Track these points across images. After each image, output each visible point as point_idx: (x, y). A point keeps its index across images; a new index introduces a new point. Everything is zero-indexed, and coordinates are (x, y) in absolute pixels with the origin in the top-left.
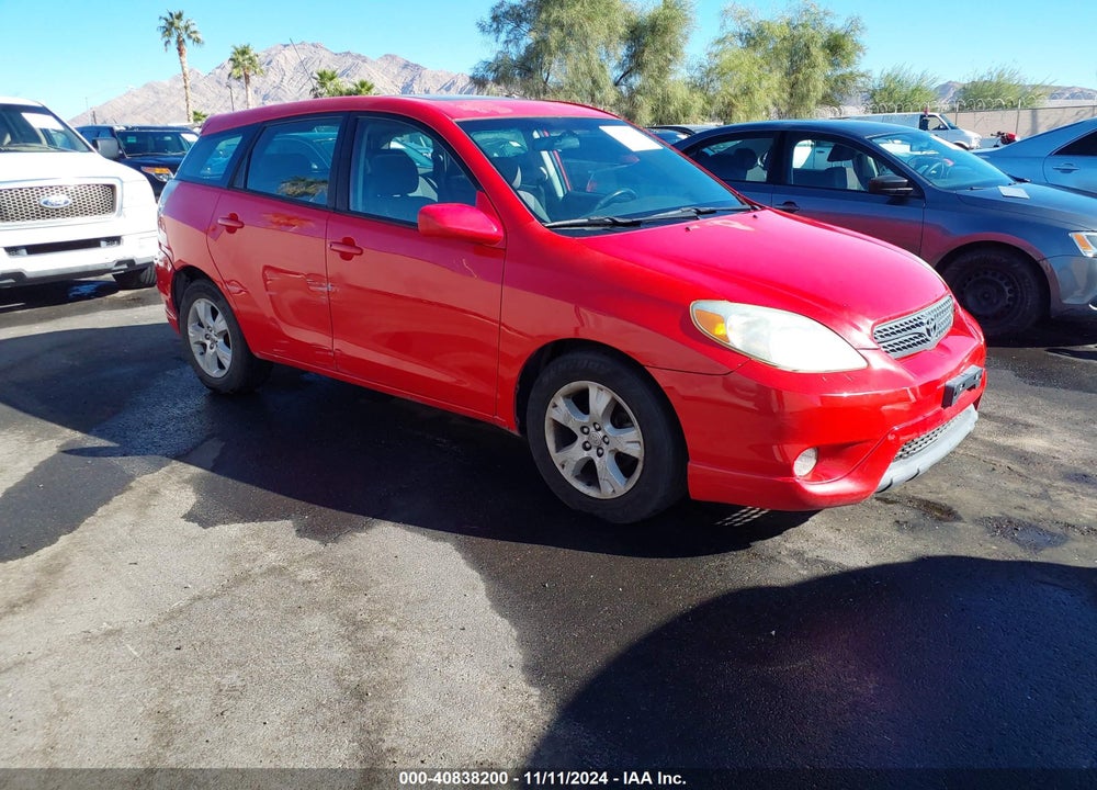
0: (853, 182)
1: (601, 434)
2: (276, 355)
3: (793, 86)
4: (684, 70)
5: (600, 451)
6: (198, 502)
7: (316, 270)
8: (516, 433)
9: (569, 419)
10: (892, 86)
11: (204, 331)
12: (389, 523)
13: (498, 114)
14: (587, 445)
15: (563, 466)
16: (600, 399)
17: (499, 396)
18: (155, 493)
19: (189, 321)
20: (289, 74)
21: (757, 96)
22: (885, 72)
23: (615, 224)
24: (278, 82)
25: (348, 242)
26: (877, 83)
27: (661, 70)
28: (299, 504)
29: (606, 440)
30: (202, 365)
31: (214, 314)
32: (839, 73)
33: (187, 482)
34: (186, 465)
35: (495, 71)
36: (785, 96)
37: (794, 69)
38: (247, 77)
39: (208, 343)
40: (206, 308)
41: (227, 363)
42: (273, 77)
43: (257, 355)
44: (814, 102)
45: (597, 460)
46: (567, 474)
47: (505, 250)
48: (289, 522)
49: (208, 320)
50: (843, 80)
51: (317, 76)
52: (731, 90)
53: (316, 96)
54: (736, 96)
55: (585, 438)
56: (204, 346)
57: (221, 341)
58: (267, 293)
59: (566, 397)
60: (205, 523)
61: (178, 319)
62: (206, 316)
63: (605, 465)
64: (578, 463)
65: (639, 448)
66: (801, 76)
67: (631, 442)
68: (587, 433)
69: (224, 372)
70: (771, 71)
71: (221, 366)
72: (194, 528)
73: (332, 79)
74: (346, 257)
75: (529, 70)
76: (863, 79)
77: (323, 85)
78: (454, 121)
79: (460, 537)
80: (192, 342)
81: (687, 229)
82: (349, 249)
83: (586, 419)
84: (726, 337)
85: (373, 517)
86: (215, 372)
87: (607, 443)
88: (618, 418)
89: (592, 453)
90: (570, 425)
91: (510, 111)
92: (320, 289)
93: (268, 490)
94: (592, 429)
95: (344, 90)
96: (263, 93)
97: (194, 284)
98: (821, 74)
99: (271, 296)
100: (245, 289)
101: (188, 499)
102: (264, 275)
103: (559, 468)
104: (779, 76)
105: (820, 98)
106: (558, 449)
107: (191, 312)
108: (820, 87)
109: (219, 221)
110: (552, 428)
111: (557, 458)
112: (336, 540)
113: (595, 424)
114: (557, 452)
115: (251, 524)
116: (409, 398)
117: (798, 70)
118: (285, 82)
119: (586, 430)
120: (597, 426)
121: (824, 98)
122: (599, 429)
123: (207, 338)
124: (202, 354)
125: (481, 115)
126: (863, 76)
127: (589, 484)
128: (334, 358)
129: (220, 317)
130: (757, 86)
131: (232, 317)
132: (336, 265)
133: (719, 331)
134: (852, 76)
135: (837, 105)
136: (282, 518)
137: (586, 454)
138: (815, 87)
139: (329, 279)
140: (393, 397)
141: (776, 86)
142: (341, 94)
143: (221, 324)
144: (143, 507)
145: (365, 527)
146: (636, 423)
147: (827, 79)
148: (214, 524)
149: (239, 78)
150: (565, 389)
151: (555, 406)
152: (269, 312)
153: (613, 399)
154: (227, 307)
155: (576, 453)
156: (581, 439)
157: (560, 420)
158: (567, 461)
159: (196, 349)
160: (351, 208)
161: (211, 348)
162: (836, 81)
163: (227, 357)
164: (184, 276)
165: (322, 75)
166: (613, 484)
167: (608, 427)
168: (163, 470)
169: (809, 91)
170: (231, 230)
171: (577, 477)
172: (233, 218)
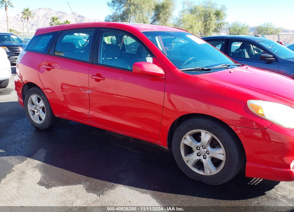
0: (247, 56)
1: (205, 150)
2: (64, 116)
3: (205, 26)
4: (172, 20)
5: (205, 157)
6: (42, 176)
7: (84, 85)
8: (167, 148)
9: (192, 144)
10: (235, 27)
11: (34, 106)
12: (121, 185)
13: (154, 30)
14: (199, 154)
15: (188, 162)
16: (206, 137)
17: (160, 134)
18: (23, 173)
19: (28, 102)
20: (40, 18)
21: (194, 29)
22: (233, 22)
23: (203, 70)
24: (37, 20)
25: (98, 75)
26: (231, 25)
27: (165, 20)
28: (83, 177)
29: (208, 152)
30: (32, 119)
31: (39, 100)
32: (219, 22)
33: (36, 167)
34: (33, 160)
35: (113, 18)
36: (203, 29)
37: (205, 21)
38: (28, 18)
39: (36, 111)
40: (35, 98)
41: (43, 118)
42: (35, 19)
43: (56, 116)
44: (212, 31)
45: (204, 160)
46: (190, 165)
47: (165, 79)
48: (81, 186)
49: (37, 103)
50: (220, 24)
51: (52, 19)
52: (186, 27)
53: (51, 25)
54: (188, 29)
55: (198, 151)
56: (34, 112)
57: (41, 110)
58: (63, 93)
59: (190, 135)
60: (48, 186)
61: (24, 102)
62: (35, 101)
63: (207, 162)
64: (195, 161)
65: (223, 157)
66: (207, 23)
67: (220, 154)
68: (199, 150)
69: (42, 122)
70: (198, 21)
71: (40, 119)
72: (43, 188)
73: (56, 19)
74: (97, 80)
75: (124, 19)
76: (226, 24)
77: (53, 21)
78: (141, 31)
79: (152, 192)
80: (29, 110)
81: (230, 72)
82: (98, 78)
83: (199, 144)
84: (263, 115)
85: (115, 183)
86: (38, 122)
87: (208, 154)
88: (213, 144)
89: (201, 157)
90: (192, 146)
91: (157, 29)
92: (85, 92)
93: (69, 171)
94: (201, 148)
95: (60, 23)
96: (32, 24)
97: (31, 89)
98: (214, 22)
99: (64, 94)
100: (53, 92)
101: (38, 175)
102: (62, 87)
103: (186, 163)
104: (201, 22)
105: (213, 30)
106: (186, 155)
107: (29, 99)
108: (213, 26)
109: (44, 66)
110: (183, 147)
111: (185, 158)
112: (103, 194)
113: (203, 146)
114: (185, 156)
115: (66, 187)
116: (120, 133)
117: (207, 21)
118: (39, 21)
119: (198, 148)
120: (204, 147)
121: (214, 30)
122: (205, 148)
123: (35, 108)
124: (33, 115)
125: (149, 30)
126: (226, 23)
127: (199, 169)
128: (89, 118)
129: (41, 101)
130: (194, 26)
131: (47, 102)
132: (93, 83)
133: (260, 112)
134: (223, 24)
135: (219, 32)
136: (78, 184)
137: (198, 158)
138: (212, 26)
139: (89, 89)
140: (105, 131)
141: (200, 26)
142: (59, 24)
143: (42, 104)
144: (20, 179)
145: (112, 187)
146: (222, 147)
147: (215, 24)
148: (51, 187)
149: (25, 18)
150: (191, 132)
151: (185, 138)
152: (62, 99)
153: (212, 137)
154: (45, 98)
155: (194, 157)
156: (196, 152)
157: (188, 144)
158: (190, 160)
159: (31, 113)
160: (99, 63)
161: (37, 113)
162: (218, 25)
163: (43, 116)
164: (27, 86)
165: (53, 19)
166: (210, 170)
167: (209, 148)
168: (25, 162)
169: (210, 27)
170: (48, 70)
171: (194, 166)
172: (50, 65)
